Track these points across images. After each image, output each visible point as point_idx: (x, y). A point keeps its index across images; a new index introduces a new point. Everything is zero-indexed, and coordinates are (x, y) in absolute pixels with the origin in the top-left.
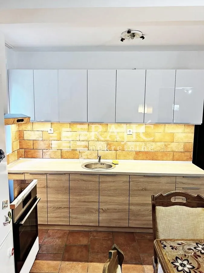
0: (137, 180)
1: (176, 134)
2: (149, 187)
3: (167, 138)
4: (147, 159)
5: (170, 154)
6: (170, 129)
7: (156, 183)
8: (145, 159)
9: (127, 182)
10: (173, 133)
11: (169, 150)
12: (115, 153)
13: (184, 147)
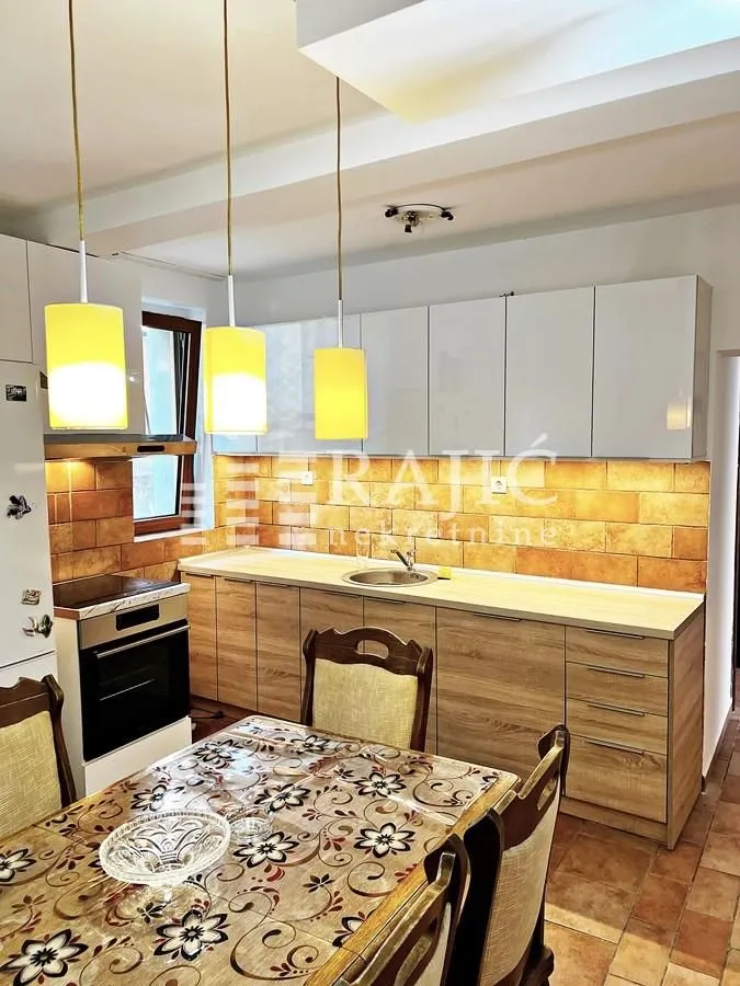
0: (455, 622)
1: (644, 496)
2: (488, 650)
3: (616, 509)
4: (550, 573)
5: (626, 563)
6: (623, 479)
7: (507, 638)
8: (548, 572)
9: (429, 625)
10: (636, 494)
11: (623, 547)
12: (459, 548)
13: (677, 539)
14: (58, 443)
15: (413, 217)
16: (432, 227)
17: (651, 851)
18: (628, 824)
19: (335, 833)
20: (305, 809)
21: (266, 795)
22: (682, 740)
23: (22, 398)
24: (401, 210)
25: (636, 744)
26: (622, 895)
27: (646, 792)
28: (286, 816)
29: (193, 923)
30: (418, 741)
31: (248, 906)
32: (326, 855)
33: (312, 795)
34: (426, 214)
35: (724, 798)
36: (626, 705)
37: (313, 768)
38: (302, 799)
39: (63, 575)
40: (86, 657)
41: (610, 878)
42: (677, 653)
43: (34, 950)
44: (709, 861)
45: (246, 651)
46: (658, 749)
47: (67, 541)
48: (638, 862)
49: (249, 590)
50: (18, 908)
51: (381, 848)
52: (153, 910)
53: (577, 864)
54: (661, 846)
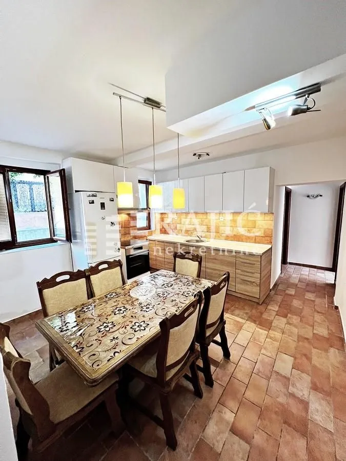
1: (257, 221)
2: (217, 258)
3: (250, 225)
5: (252, 238)
6: (252, 217)
7: (222, 255)
10: (255, 221)
13: (265, 232)
14: (120, 210)
15: (200, 156)
16: (205, 157)
17: (255, 304)
18: (251, 299)
19: (178, 292)
20: (172, 288)
21: (164, 285)
22: (264, 279)
23: (113, 201)
24: (197, 154)
25: (252, 280)
26: (247, 313)
27: (254, 291)
28: (167, 289)
29: (148, 306)
30: (199, 276)
31: (159, 304)
32: (175, 296)
33: (174, 285)
34: (203, 155)
35: (275, 294)
36: (251, 271)
37: (174, 280)
38: (171, 286)
39: (122, 240)
40: (128, 257)
41: (244, 309)
42: (263, 259)
43: (118, 309)
44: (269, 307)
45: (162, 258)
46: (258, 281)
47: (123, 232)
48: (252, 307)
49: (163, 244)
50: (115, 302)
51: (187, 295)
52: (140, 304)
53: (237, 306)
54: (258, 303)
